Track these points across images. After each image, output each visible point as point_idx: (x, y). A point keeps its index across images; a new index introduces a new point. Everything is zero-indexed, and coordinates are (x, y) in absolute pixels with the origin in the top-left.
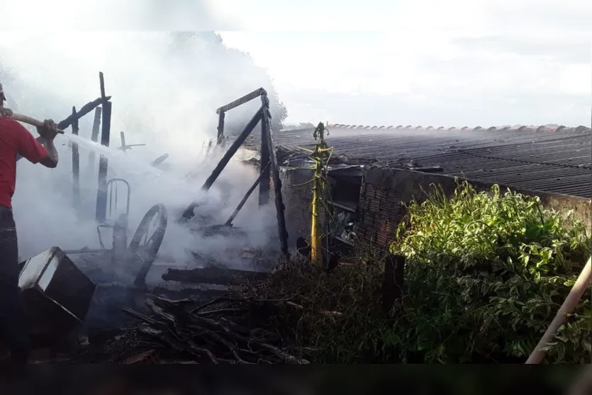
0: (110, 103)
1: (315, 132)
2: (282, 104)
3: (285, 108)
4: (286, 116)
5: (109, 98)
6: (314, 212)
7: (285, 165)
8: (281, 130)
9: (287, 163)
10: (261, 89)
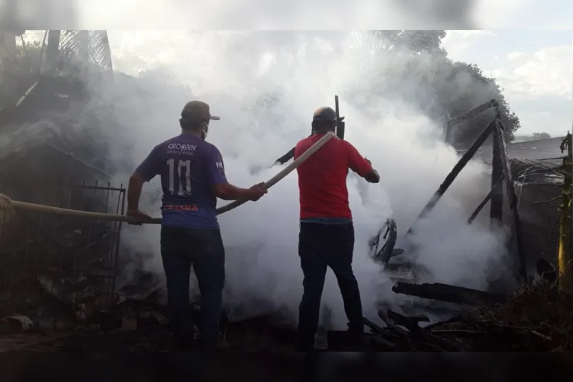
0: (344, 123)
1: (562, 144)
2: (514, 114)
3: (517, 119)
4: (518, 127)
5: (343, 118)
6: (561, 233)
7: (521, 180)
8: (513, 142)
9: (523, 177)
10: (493, 101)
